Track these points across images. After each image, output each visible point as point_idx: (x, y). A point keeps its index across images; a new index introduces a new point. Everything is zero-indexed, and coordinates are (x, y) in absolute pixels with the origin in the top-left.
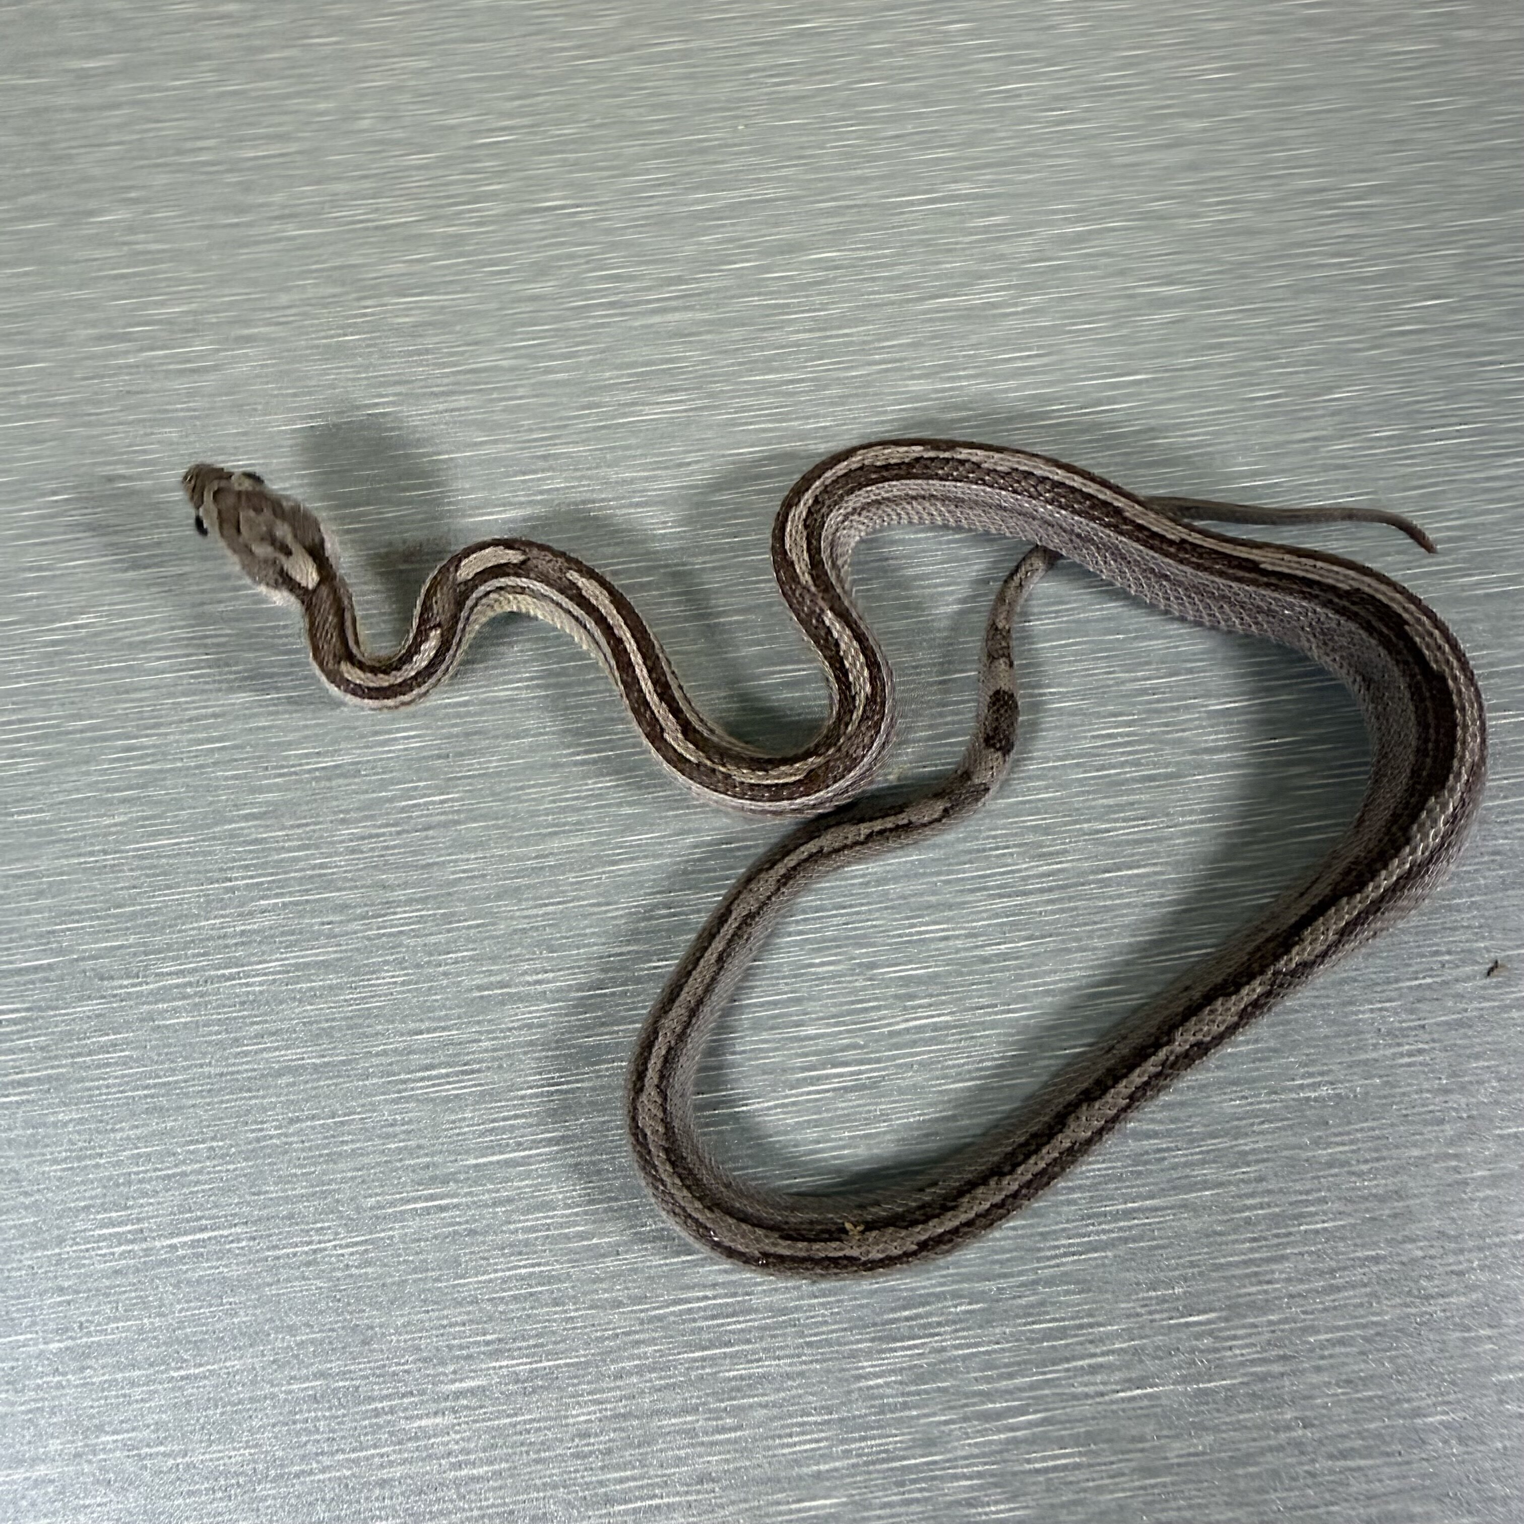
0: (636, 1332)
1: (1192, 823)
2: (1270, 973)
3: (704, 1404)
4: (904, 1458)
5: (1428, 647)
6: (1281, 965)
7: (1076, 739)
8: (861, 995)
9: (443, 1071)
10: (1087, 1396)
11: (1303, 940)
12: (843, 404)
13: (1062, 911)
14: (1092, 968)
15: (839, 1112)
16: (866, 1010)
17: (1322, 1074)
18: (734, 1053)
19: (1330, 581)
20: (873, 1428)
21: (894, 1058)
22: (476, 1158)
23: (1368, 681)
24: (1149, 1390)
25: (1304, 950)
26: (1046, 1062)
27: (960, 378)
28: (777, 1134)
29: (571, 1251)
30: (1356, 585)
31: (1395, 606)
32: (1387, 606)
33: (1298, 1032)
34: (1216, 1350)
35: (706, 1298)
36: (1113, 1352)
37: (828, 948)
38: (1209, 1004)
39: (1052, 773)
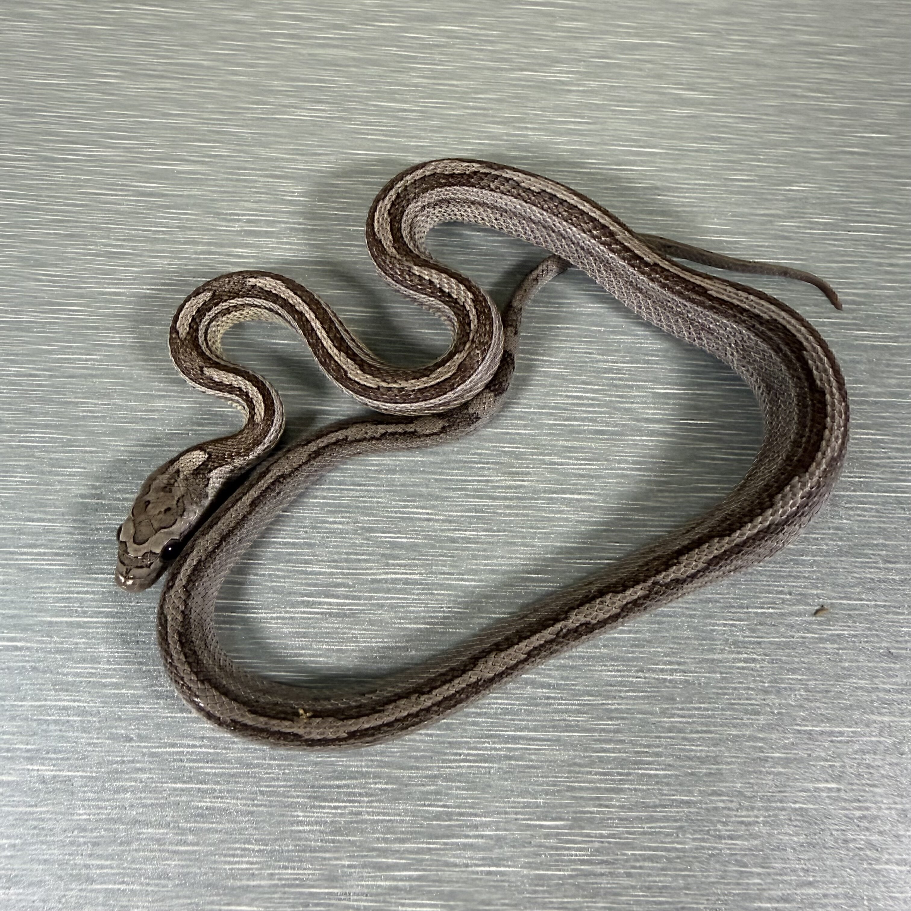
0: (138, 762)
1: (623, 469)
2: (650, 583)
3: (176, 822)
4: (312, 887)
5: (817, 368)
6: (660, 578)
7: (554, 395)
8: (358, 550)
9: (42, 551)
10: (456, 865)
11: (680, 563)
12: (440, 132)
13: (517, 515)
14: (529, 559)
15: (323, 630)
16: (359, 561)
17: (679, 664)
18: (256, 575)
19: (757, 311)
20: (294, 861)
21: (371, 598)
22: (51, 617)
23: (769, 388)
24: (502, 869)
25: (679, 570)
26: (481, 621)
27: (527, 128)
28: (276, 638)
29: (105, 696)
30: (774, 316)
31: (799, 335)
32: (794, 336)
33: (668, 631)
34: (557, 849)
35: (194, 746)
36: (482, 837)
37: (342, 512)
38: (601, 597)
39: (533, 416)
